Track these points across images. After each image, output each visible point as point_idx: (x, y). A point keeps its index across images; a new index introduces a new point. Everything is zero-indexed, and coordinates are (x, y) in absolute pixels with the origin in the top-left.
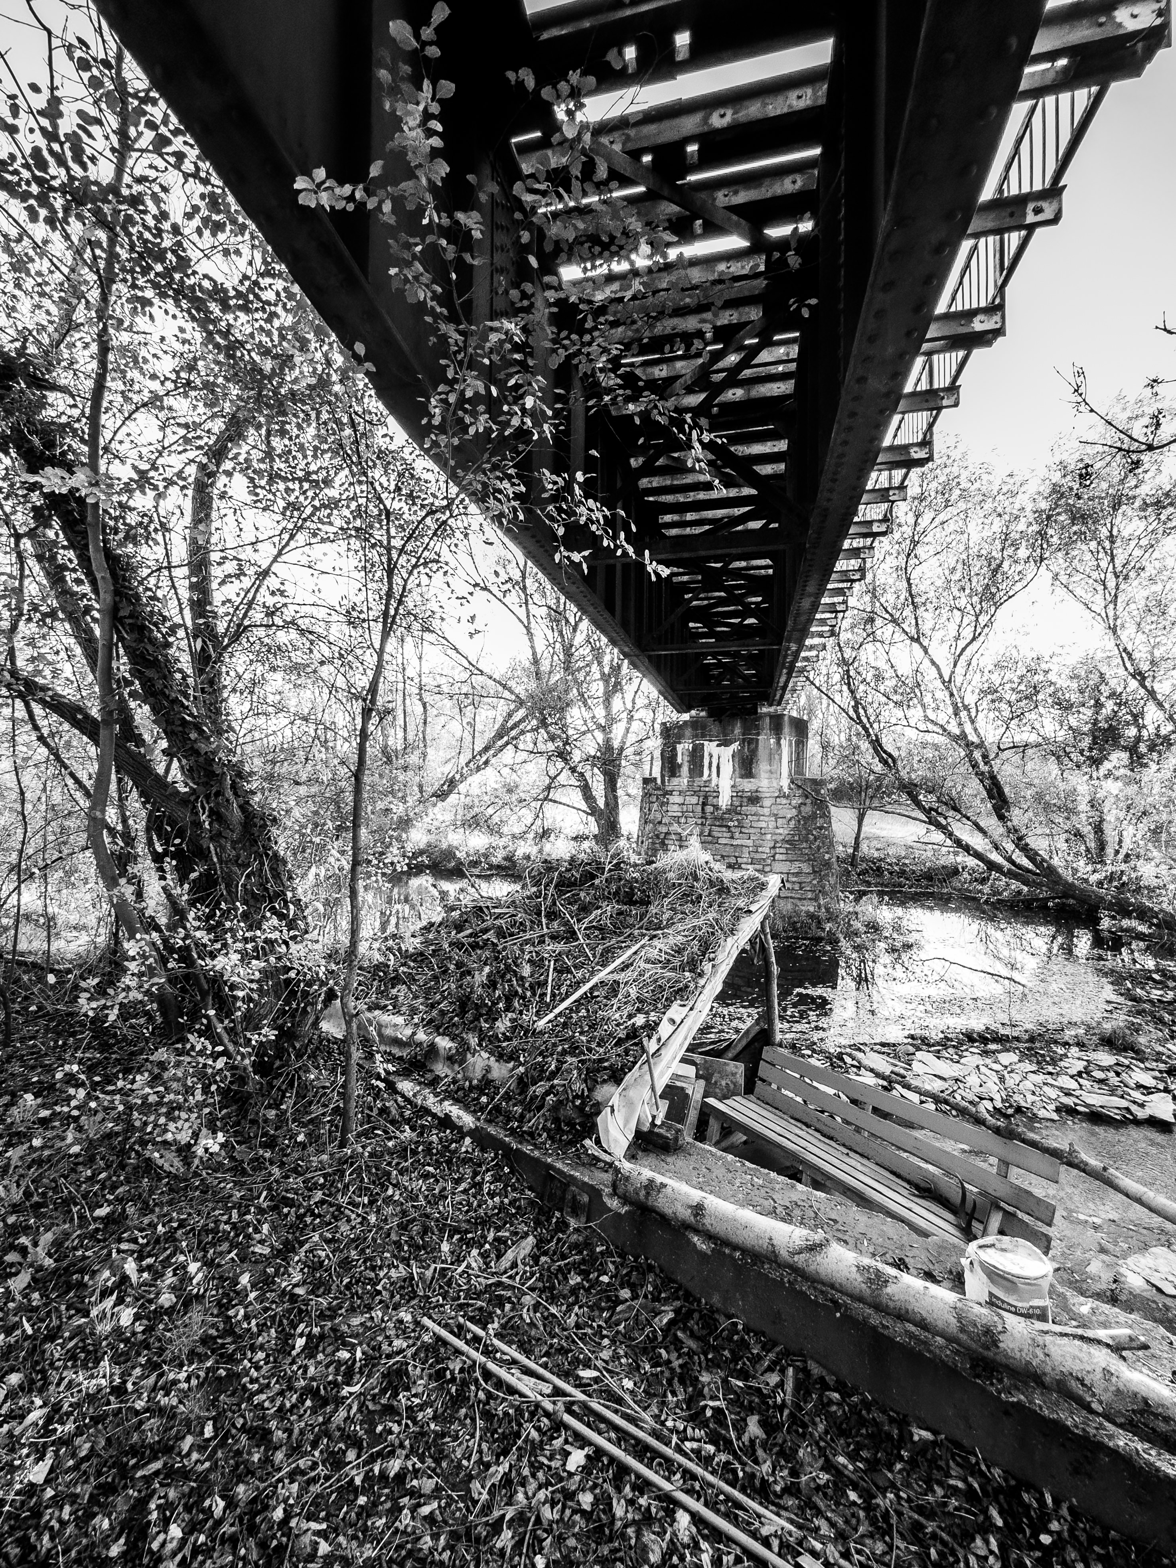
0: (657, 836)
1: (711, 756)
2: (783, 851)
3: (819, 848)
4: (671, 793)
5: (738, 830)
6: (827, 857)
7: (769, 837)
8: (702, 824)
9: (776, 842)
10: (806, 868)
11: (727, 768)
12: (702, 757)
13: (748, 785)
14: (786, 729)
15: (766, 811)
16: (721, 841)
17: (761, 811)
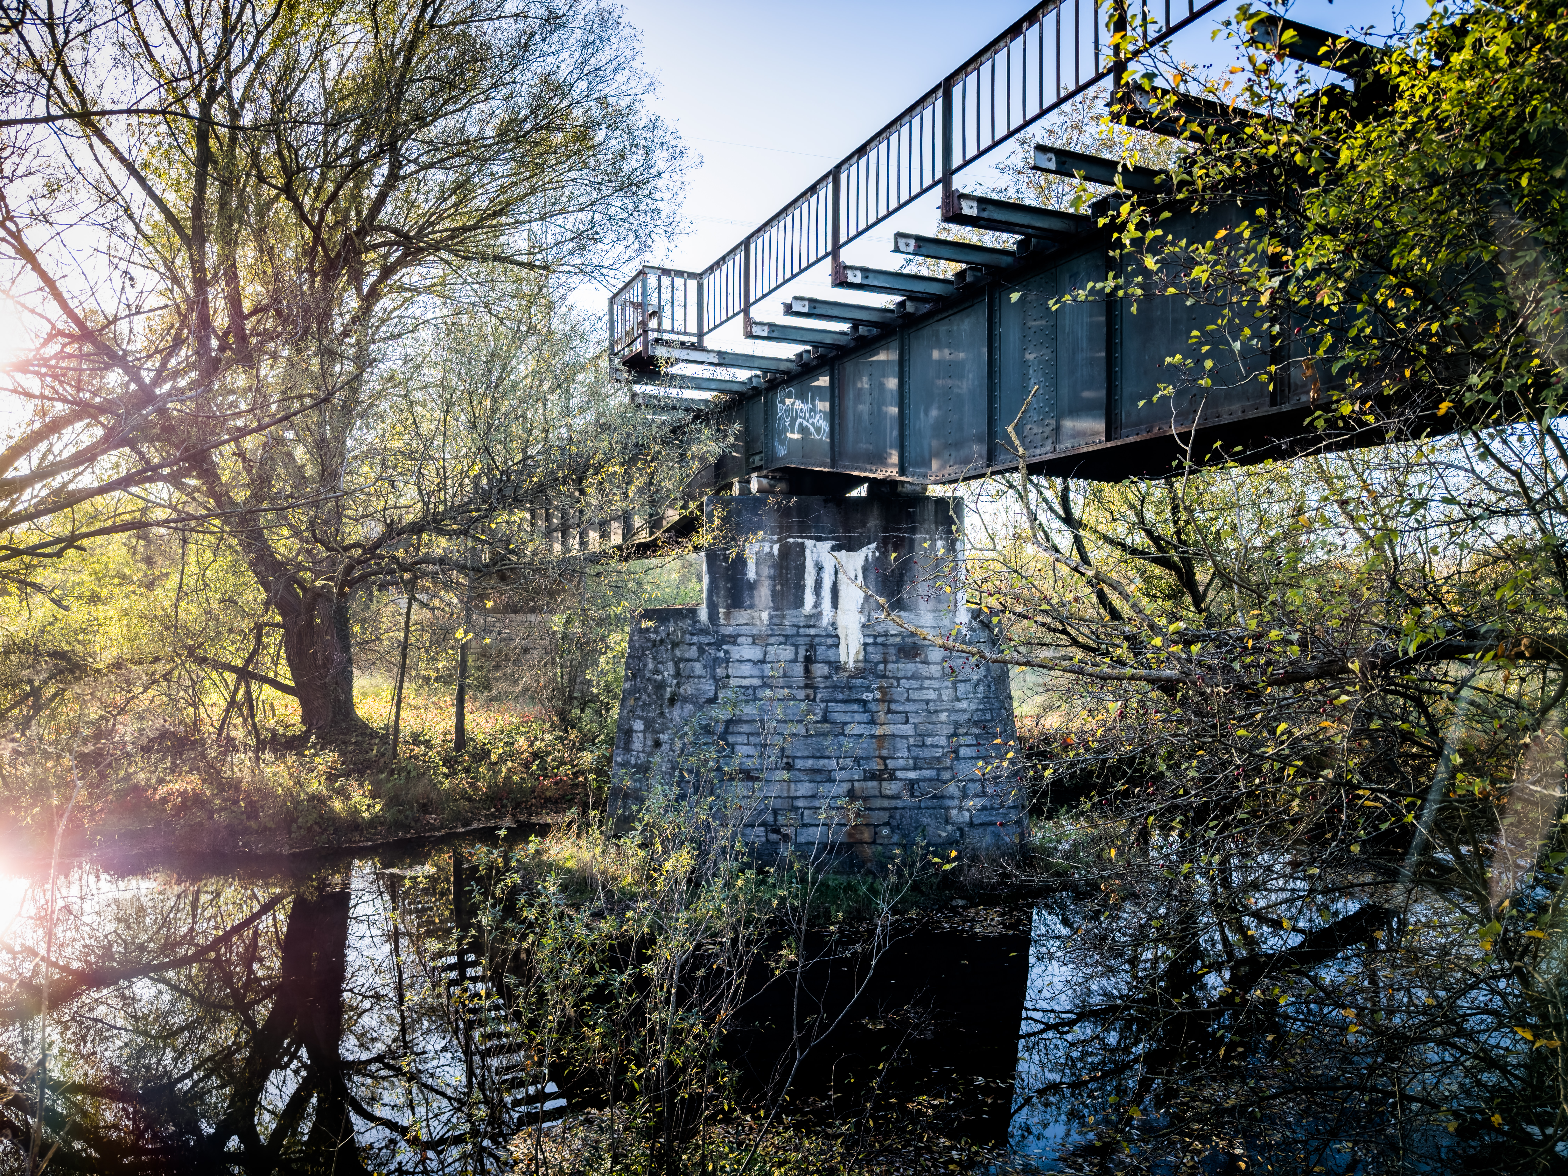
1: (820, 568)
2: (968, 740)
4: (733, 640)
5: (883, 707)
7: (943, 716)
8: (808, 700)
9: (957, 725)
11: (854, 592)
12: (802, 569)
13: (896, 624)
16: (850, 730)
17: (923, 670)
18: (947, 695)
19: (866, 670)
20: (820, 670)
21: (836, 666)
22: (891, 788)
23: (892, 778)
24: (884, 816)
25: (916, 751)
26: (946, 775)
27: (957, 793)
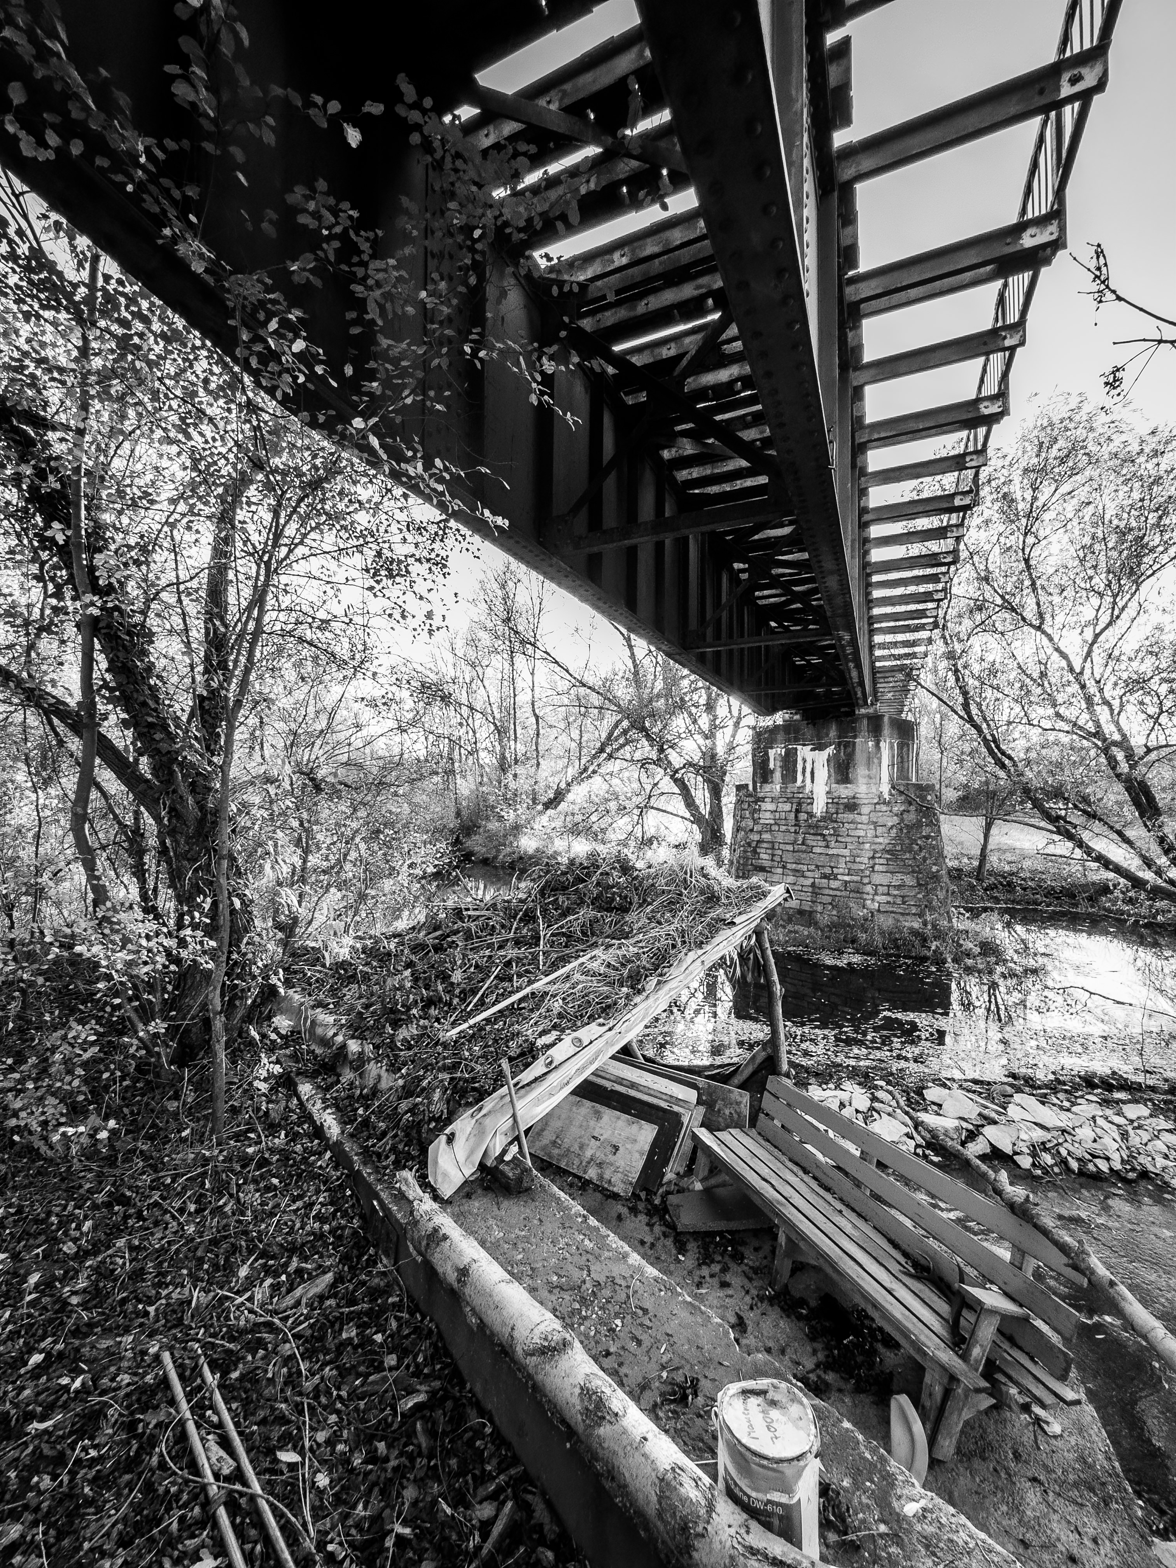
0: (749, 844)
1: (805, 761)
2: (882, 861)
3: (925, 859)
4: (762, 799)
5: (833, 838)
6: (934, 869)
7: (867, 846)
8: (796, 832)
9: (875, 852)
10: (910, 881)
11: (822, 773)
12: (795, 762)
13: (844, 791)
14: (886, 730)
15: (865, 819)
16: (815, 850)
17: (858, 818)
18: (871, 833)
19: (828, 817)
20: (803, 816)
21: (811, 815)
22: (834, 884)
23: (836, 879)
24: (829, 899)
25: (850, 865)
26: (866, 880)
27: (872, 892)
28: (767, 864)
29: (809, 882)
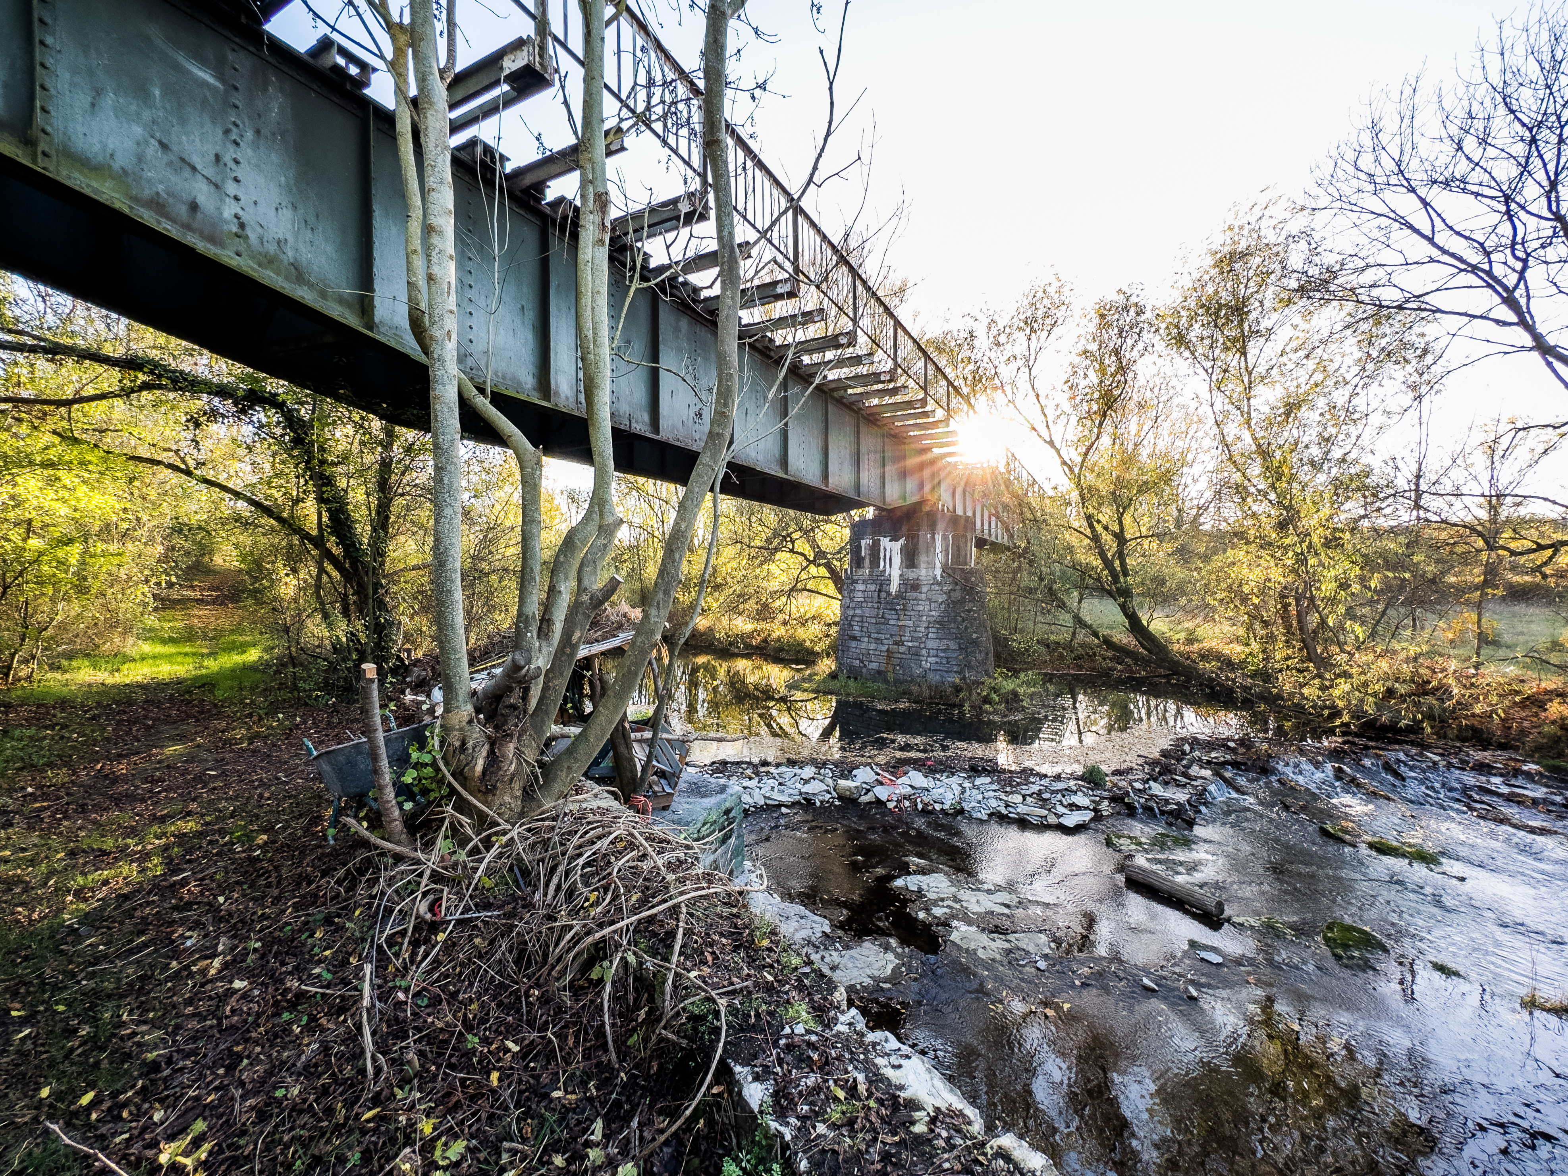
1: (885, 550)
2: (934, 630)
3: (966, 628)
5: (903, 613)
7: (924, 618)
8: (878, 608)
9: (930, 623)
10: (953, 645)
11: (897, 560)
12: (879, 550)
13: (911, 575)
14: (941, 526)
15: (923, 596)
16: (891, 622)
17: (920, 596)
18: (927, 608)
19: (900, 595)
20: (883, 595)
21: (889, 593)
22: (902, 649)
23: (903, 645)
24: (898, 661)
25: (912, 634)
26: (922, 646)
27: (926, 654)
28: (858, 634)
29: (885, 648)
